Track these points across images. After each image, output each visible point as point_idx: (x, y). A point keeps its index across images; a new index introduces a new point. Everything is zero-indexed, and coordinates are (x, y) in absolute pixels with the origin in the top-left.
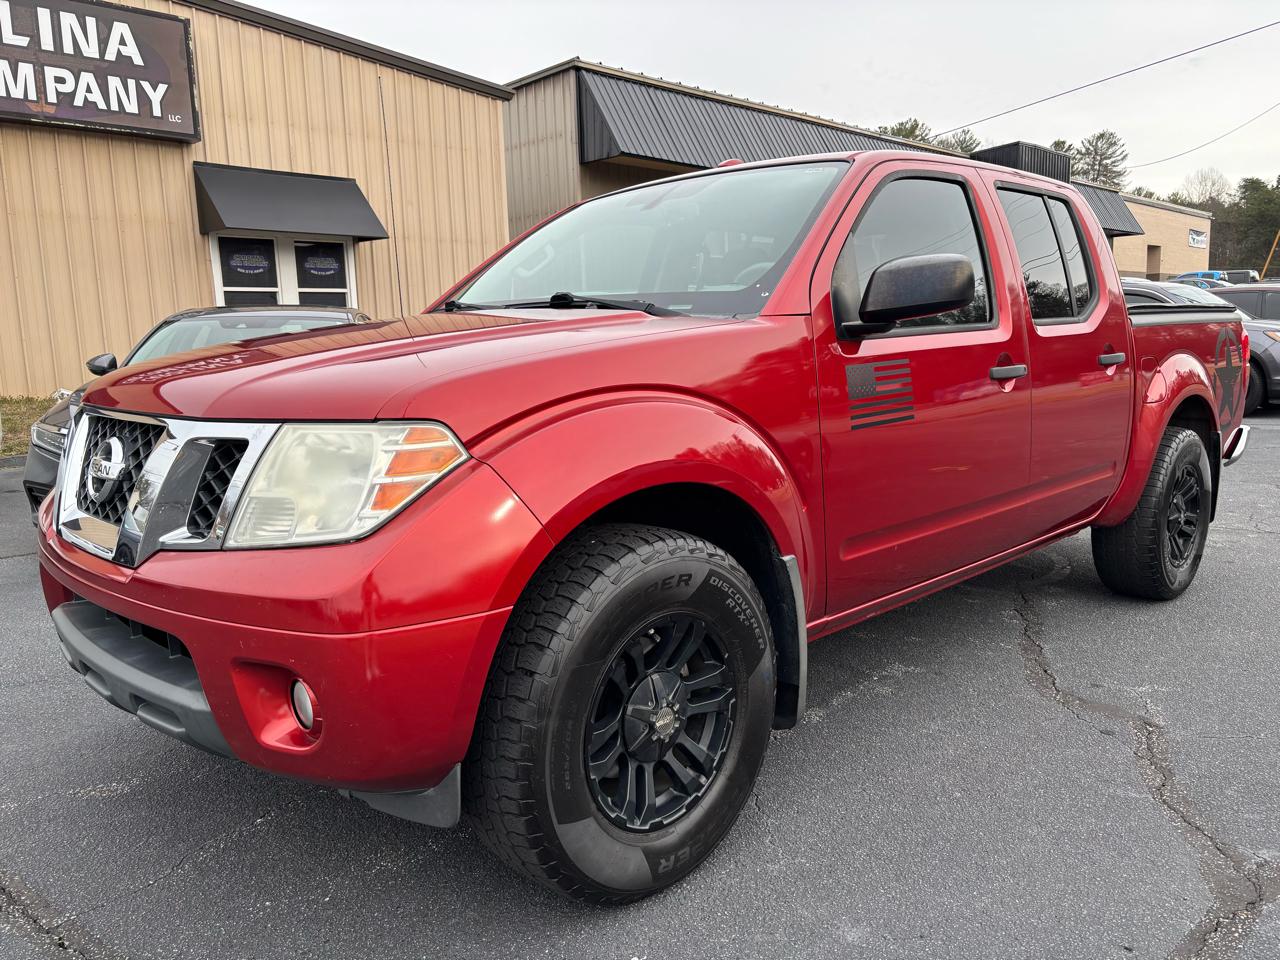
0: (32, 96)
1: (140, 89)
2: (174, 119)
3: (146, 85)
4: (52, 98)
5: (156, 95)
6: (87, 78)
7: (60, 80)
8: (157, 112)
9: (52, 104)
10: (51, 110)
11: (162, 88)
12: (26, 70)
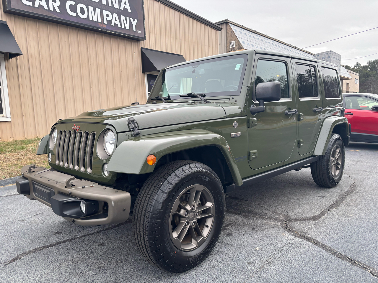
0: (100, 21)
1: (130, 20)
2: (139, 32)
3: (131, 19)
4: (105, 22)
5: (134, 23)
6: (115, 15)
7: (108, 16)
8: (134, 29)
9: (105, 24)
10: (105, 26)
11: (136, 21)
12: (98, 10)
